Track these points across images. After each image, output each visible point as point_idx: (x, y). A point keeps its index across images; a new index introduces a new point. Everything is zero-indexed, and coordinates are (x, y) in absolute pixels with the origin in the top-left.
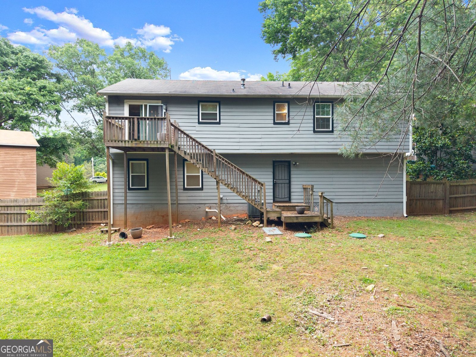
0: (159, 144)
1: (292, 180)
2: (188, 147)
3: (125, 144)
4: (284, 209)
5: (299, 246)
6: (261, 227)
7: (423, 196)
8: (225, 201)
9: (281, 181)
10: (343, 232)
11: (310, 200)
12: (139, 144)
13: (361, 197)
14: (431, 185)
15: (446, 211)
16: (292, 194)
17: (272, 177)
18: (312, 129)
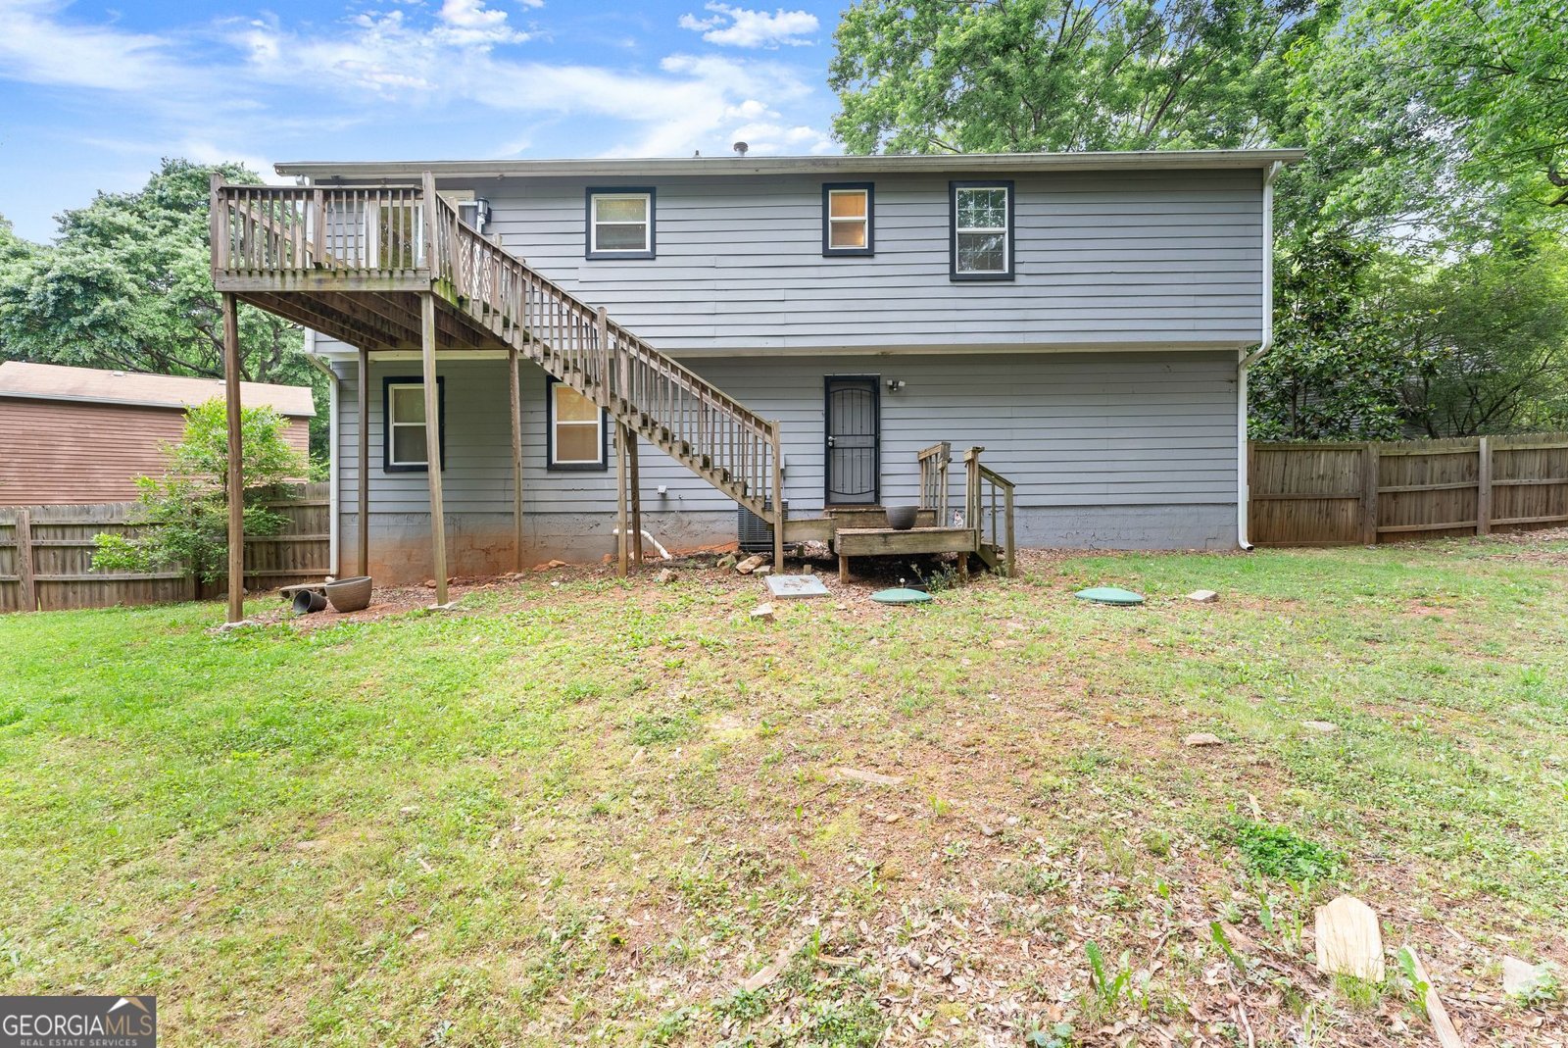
0: (398, 279)
1: (885, 436)
2: (556, 334)
3: (284, 283)
4: (852, 521)
5: (873, 632)
6: (763, 574)
7: (1293, 489)
8: (675, 506)
9: (850, 442)
10: (1050, 586)
11: (938, 499)
12: (331, 281)
13: (1102, 489)
14: (1319, 456)
15: (1367, 536)
16: (884, 480)
17: (822, 427)
18: (946, 269)
